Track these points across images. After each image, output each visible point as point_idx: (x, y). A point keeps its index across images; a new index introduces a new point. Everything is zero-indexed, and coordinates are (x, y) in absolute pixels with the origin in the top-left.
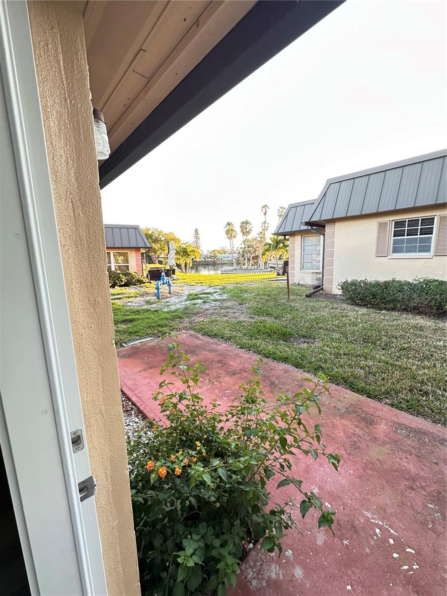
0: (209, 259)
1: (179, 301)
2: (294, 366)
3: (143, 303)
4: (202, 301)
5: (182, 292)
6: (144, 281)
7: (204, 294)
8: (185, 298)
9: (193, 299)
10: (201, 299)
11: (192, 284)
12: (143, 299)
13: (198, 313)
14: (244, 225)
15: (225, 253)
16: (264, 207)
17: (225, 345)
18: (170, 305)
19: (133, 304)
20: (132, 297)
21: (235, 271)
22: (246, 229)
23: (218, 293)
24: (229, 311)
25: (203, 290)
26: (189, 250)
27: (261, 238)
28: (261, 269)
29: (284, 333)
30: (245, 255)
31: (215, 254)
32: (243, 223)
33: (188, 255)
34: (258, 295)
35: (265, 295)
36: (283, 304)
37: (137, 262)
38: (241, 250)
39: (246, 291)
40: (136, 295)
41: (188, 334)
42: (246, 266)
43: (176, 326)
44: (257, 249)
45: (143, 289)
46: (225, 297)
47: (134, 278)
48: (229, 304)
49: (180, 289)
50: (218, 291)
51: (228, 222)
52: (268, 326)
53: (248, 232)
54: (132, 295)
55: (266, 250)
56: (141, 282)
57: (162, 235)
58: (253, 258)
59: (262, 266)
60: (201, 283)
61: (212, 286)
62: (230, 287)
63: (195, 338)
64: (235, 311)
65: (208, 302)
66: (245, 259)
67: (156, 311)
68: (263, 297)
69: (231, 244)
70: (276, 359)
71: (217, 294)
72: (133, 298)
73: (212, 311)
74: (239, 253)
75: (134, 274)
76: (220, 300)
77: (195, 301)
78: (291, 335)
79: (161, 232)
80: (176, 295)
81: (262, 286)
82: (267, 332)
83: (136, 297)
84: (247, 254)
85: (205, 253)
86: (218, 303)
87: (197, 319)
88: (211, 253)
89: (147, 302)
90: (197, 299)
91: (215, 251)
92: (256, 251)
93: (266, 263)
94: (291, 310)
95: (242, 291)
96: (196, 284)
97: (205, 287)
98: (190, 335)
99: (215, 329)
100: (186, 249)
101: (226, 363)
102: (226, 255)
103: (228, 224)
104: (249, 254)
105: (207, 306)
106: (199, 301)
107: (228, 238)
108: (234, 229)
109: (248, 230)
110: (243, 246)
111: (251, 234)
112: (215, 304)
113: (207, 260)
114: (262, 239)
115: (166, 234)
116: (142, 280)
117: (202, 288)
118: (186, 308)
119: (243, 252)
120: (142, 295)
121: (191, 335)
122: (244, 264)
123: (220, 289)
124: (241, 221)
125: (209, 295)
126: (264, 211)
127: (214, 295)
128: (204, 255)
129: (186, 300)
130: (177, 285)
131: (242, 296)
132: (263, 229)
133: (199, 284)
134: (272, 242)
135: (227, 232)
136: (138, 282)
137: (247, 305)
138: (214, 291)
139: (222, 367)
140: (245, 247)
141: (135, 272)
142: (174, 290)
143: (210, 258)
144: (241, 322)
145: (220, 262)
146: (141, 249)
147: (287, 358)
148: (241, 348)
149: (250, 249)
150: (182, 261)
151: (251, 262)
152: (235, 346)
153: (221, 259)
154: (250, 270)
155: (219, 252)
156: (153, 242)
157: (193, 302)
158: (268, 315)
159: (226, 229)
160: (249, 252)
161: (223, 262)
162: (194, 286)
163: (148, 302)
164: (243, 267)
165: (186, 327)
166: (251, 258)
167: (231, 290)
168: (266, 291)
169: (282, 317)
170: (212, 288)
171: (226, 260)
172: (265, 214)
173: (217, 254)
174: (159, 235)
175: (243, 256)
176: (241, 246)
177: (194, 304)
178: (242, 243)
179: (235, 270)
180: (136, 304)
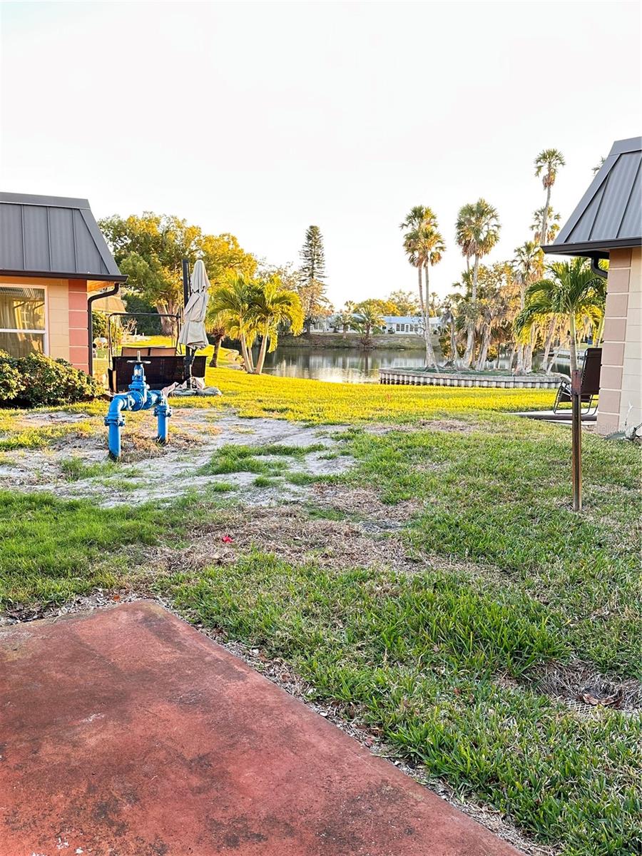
0: (350, 331)
1: (178, 472)
2: (518, 826)
3: (53, 471)
4: (256, 477)
5: (205, 438)
6: (88, 392)
7: (274, 451)
8: (203, 461)
9: (225, 470)
10: (253, 471)
11: (249, 414)
12: (55, 456)
13: (220, 526)
14: (473, 219)
15: (404, 311)
16: (544, 157)
17: (260, 679)
18: (136, 487)
19: (14, 474)
20: (21, 446)
21: (430, 375)
22: (477, 232)
23: (322, 454)
24: (335, 524)
25: (278, 438)
26: (271, 293)
27: (527, 266)
28: (520, 374)
29: (521, 646)
30: (467, 320)
31: (368, 314)
32: (468, 211)
33: (268, 312)
34: (464, 470)
35: (491, 472)
36: (552, 513)
37: (71, 323)
38: (454, 306)
39: (426, 453)
40: (38, 439)
41: (140, 615)
42: (469, 358)
43: (110, 578)
44: (512, 304)
45: (75, 418)
46: (343, 467)
47: (51, 379)
48: (344, 498)
49: (204, 426)
50: (328, 443)
51: (418, 206)
52: (463, 603)
53: (485, 245)
54: (24, 439)
55: (536, 308)
56: (76, 394)
57: (198, 243)
58: (496, 333)
59: (525, 364)
60: (282, 411)
61: (313, 426)
62: (373, 432)
63: (159, 634)
64: (358, 526)
65: (274, 485)
66: (466, 336)
67: (72, 507)
68: (481, 480)
69: (424, 282)
70: (443, 778)
71: (318, 454)
72: (21, 452)
73: (273, 521)
74: (448, 315)
75: (52, 365)
76: (319, 479)
77: (231, 476)
78: (550, 653)
79: (195, 231)
80: (179, 447)
81: (492, 436)
82: (451, 634)
83: (36, 446)
84: (474, 318)
85: (337, 309)
86: (307, 492)
87: (205, 550)
88: (355, 312)
89: (65, 470)
90: (240, 469)
91: (370, 303)
92: (506, 309)
93: (538, 353)
94: (577, 544)
95: (412, 451)
96: (266, 414)
97: (291, 428)
98: (145, 619)
99: (251, 600)
100: (260, 292)
101: (224, 774)
102: (407, 320)
103: (418, 214)
104: (480, 319)
105: (264, 500)
106: (245, 478)
107: (412, 261)
108: (436, 231)
109: (482, 237)
110: (463, 291)
111: (493, 250)
112: (295, 494)
113: (341, 331)
114: (532, 270)
115: (209, 240)
116: (82, 390)
117: (280, 428)
118: (184, 505)
119: (461, 311)
120: (59, 443)
121: (149, 619)
122: (462, 354)
123: (337, 439)
124: (463, 204)
125: (289, 459)
126: (545, 172)
127: (310, 458)
128: (335, 314)
129: (202, 472)
130: (198, 412)
131: (406, 471)
132: (537, 235)
133: (276, 415)
134: (558, 281)
135: (412, 242)
136: (65, 395)
137: (412, 508)
138: (316, 442)
139: (199, 790)
140: (470, 295)
141: (60, 361)
142: (180, 431)
143: (354, 327)
144: (364, 579)
145: (385, 343)
146: (89, 282)
147: (494, 778)
148: (319, 700)
149: (484, 301)
150: (243, 331)
151: (488, 346)
152: (298, 687)
153: (391, 332)
154: (481, 373)
155: (384, 308)
156: (164, 265)
157: (220, 480)
158: (480, 554)
159: (409, 230)
160: (483, 311)
161: (394, 342)
162: (253, 421)
163: (71, 471)
164: (458, 362)
165: (148, 581)
166: (488, 333)
167: (375, 445)
168: (500, 459)
169: (533, 568)
170: (313, 431)
171: (405, 337)
172: (548, 183)
173: (377, 316)
174: (188, 241)
175: (460, 326)
176: (457, 290)
177: (220, 490)
178: (460, 280)
179: (429, 371)
180: (24, 475)
